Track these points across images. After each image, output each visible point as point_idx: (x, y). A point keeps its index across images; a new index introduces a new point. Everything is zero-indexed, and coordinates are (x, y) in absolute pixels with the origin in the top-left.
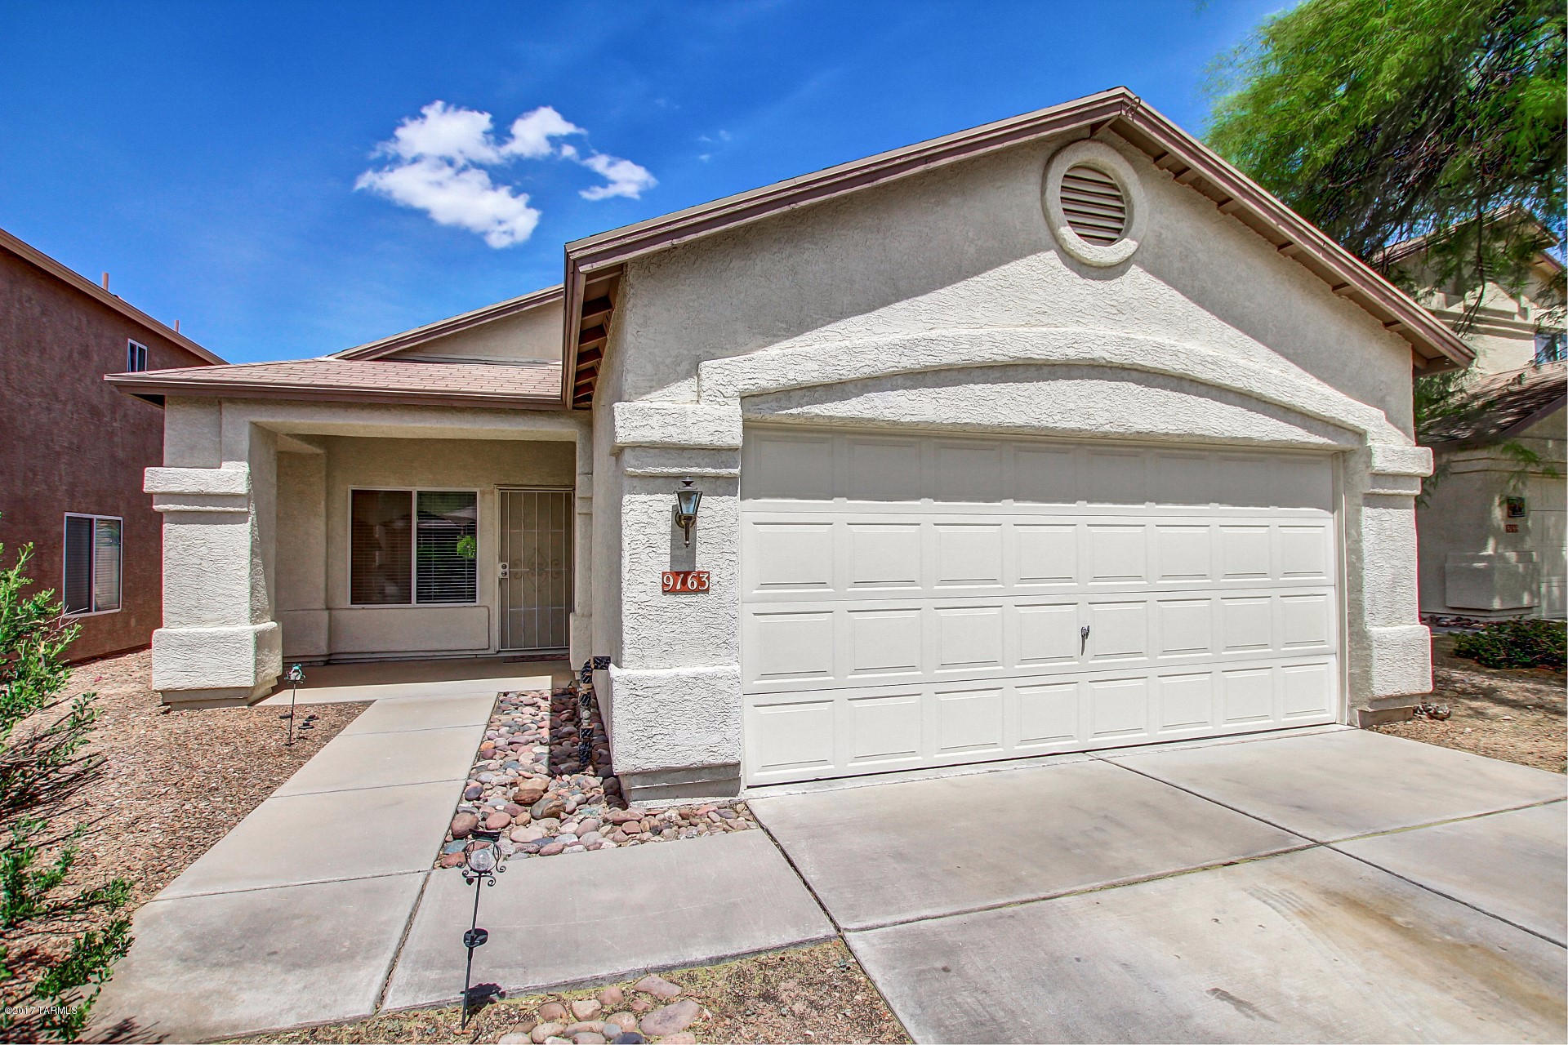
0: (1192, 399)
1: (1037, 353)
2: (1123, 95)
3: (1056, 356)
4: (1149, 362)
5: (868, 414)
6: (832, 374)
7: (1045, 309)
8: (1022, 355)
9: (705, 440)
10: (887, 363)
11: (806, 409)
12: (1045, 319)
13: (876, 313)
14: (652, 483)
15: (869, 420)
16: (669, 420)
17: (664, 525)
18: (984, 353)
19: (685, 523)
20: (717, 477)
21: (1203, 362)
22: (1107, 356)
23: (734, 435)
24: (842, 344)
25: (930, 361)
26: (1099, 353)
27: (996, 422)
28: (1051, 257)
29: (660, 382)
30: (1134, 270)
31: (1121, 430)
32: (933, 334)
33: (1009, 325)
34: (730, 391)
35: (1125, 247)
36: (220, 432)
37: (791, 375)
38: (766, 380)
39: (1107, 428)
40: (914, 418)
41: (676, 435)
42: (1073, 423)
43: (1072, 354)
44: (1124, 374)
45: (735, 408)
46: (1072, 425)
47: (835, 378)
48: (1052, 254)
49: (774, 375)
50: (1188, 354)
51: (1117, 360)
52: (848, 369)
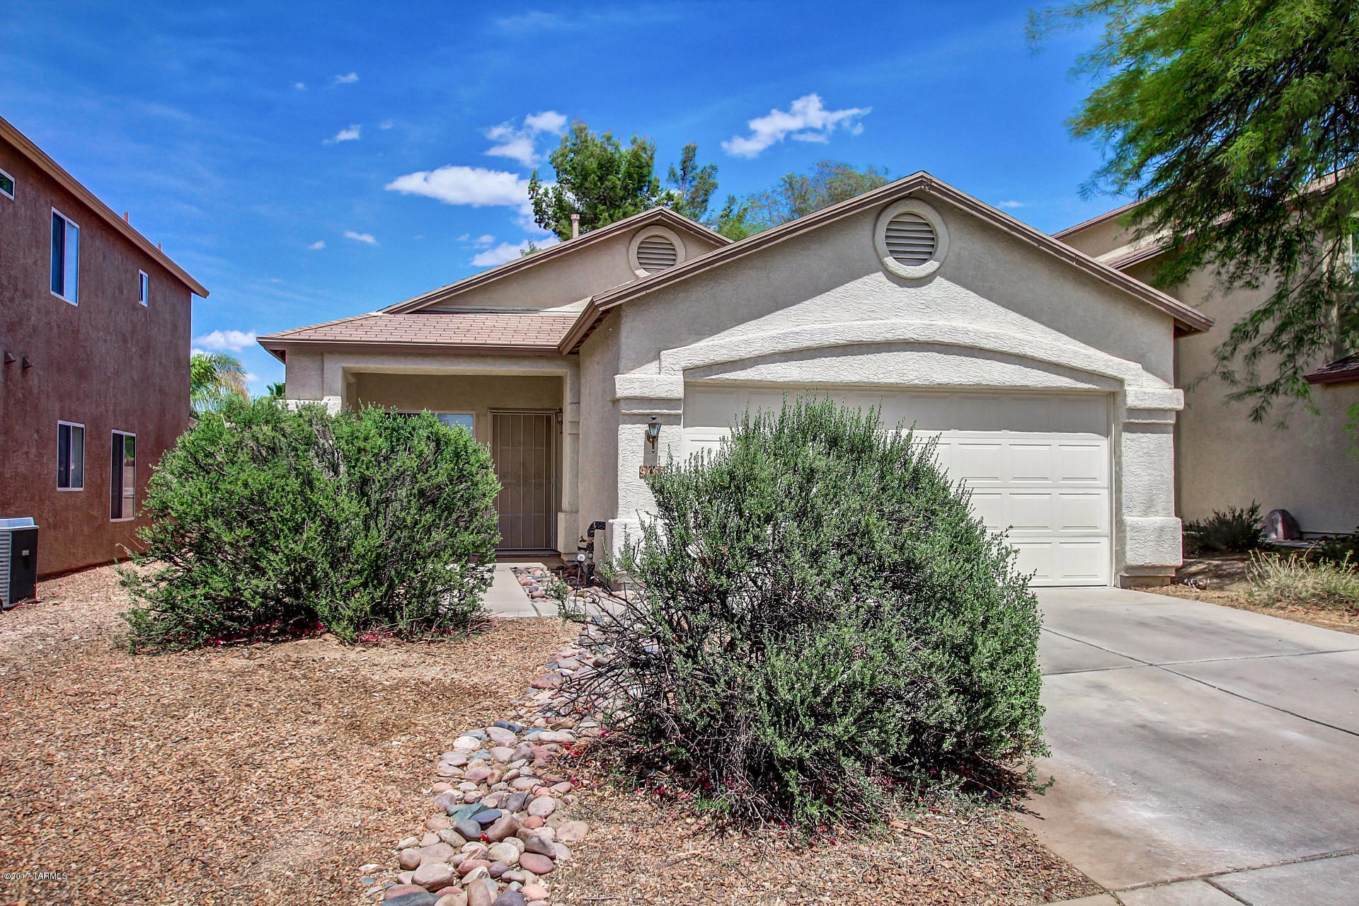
0: (980, 361)
1: (866, 338)
2: (922, 176)
3: (879, 338)
4: (946, 339)
5: (758, 378)
6: (735, 355)
7: (874, 308)
8: (856, 339)
9: (663, 395)
10: (768, 348)
11: (720, 376)
12: (874, 315)
13: (763, 318)
14: (634, 419)
15: (759, 381)
16: (644, 384)
17: (641, 440)
18: (832, 340)
19: (652, 440)
20: (670, 415)
21: (987, 336)
22: (915, 337)
23: (679, 392)
24: (742, 338)
25: (796, 346)
26: (909, 335)
27: (838, 380)
28: (880, 276)
29: (639, 363)
30: (938, 279)
31: (927, 383)
32: (797, 329)
33: (850, 320)
34: (677, 367)
35: (931, 266)
36: (323, 374)
37: (712, 357)
38: (697, 361)
39: (916, 381)
40: (786, 380)
41: (647, 392)
42: (893, 379)
43: (890, 336)
44: (930, 347)
45: (680, 377)
46: (892, 380)
47: (737, 358)
48: (880, 274)
49: (702, 357)
50: (976, 332)
51: (922, 339)
52: (744, 353)
